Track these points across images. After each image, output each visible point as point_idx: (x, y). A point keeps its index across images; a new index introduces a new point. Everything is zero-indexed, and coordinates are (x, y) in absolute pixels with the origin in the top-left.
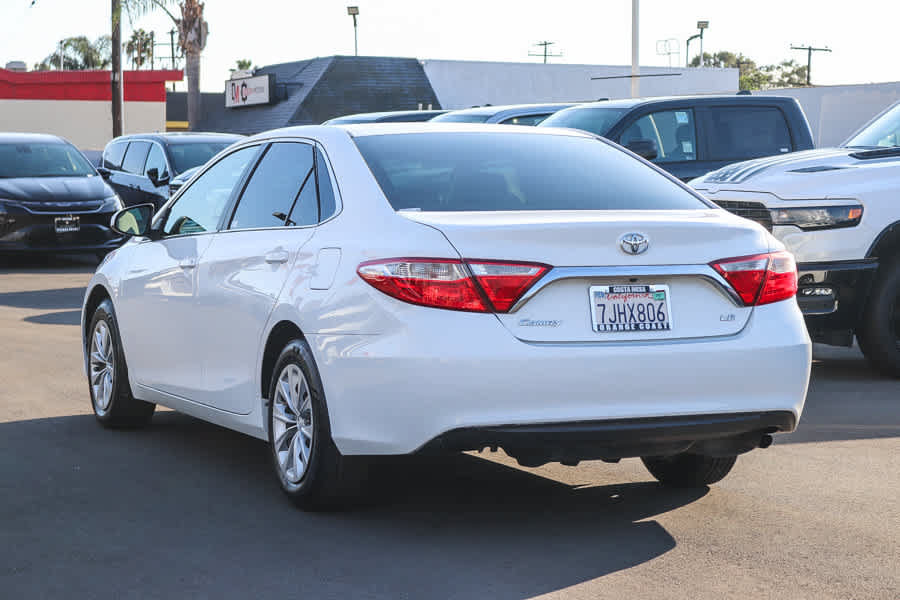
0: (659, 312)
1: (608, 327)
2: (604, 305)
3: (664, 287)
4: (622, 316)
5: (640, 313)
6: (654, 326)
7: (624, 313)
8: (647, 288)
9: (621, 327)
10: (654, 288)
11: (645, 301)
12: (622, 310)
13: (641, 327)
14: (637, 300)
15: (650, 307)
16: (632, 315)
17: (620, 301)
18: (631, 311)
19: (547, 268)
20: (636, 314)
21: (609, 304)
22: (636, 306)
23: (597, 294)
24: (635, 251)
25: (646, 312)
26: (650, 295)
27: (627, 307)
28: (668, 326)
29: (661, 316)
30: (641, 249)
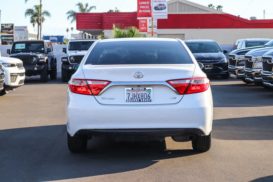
0: (148, 96)
1: (130, 100)
2: (129, 94)
3: (151, 88)
4: (135, 97)
5: (142, 96)
6: (146, 100)
7: (136, 96)
8: (145, 89)
9: (134, 100)
10: (147, 88)
11: (144, 92)
12: (135, 95)
13: (141, 100)
14: (141, 92)
15: (145, 94)
16: (139, 97)
17: (135, 93)
18: (139, 95)
19: (109, 82)
20: (140, 96)
21: (131, 93)
22: (140, 94)
23: (127, 90)
24: (138, 77)
25: (144, 96)
26: (146, 91)
27: (137, 94)
28: (151, 100)
29: (149, 97)
30: (141, 76)
